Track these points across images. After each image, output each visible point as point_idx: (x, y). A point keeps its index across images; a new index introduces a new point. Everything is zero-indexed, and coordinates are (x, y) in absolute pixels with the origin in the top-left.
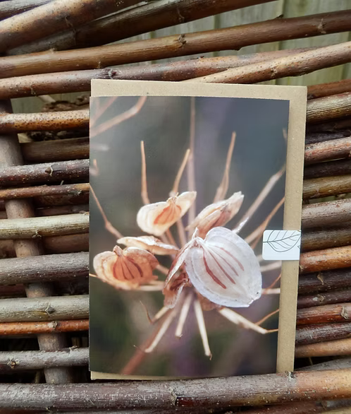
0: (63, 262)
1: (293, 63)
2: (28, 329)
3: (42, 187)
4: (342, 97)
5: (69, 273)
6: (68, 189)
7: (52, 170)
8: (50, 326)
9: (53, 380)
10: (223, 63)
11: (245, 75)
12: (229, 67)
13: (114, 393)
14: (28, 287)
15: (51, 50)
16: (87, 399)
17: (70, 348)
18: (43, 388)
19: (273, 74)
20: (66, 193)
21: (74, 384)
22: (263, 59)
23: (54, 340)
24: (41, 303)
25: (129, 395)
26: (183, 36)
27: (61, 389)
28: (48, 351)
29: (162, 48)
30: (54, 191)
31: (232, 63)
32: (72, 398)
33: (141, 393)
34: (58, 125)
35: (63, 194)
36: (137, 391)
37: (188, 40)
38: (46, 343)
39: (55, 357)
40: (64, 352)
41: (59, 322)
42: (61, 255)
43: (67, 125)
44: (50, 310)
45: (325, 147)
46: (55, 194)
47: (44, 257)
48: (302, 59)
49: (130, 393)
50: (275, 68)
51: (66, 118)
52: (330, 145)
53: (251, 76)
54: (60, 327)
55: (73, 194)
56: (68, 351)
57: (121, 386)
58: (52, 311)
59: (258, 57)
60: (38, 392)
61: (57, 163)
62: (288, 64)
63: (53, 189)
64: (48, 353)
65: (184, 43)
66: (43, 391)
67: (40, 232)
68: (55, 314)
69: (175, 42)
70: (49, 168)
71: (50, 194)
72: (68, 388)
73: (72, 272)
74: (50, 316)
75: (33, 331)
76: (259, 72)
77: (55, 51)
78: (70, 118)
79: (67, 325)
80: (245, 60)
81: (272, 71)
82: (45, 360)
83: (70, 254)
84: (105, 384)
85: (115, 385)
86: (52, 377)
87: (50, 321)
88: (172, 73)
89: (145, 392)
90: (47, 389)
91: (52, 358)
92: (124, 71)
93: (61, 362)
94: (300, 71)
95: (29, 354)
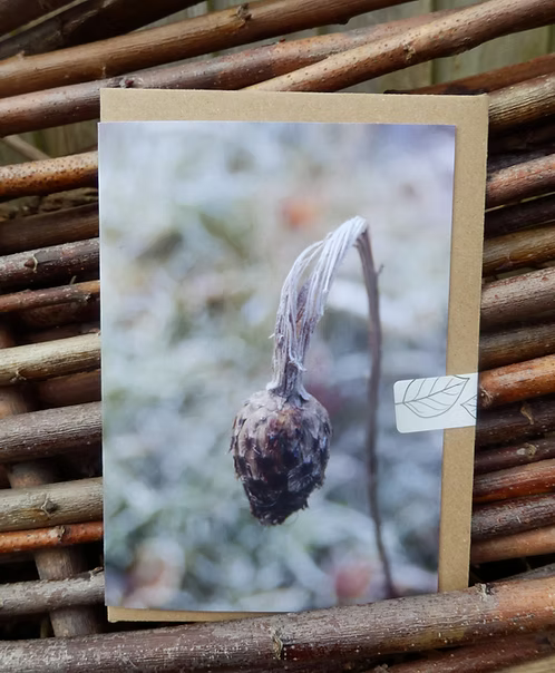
0: (66, 421)
1: (441, 32)
2: (15, 542)
3: (22, 293)
4: (535, 84)
5: (78, 438)
6: (66, 293)
7: (36, 262)
8: (53, 535)
9: (66, 632)
10: (319, 46)
11: (359, 63)
12: (331, 54)
13: (172, 645)
14: (12, 471)
15: (19, 55)
16: (125, 660)
17: (90, 572)
18: (46, 645)
19: (408, 57)
20: (64, 300)
21: (101, 636)
22: (389, 32)
23: (63, 561)
24: (34, 496)
25: (199, 647)
26: (246, 7)
27: (79, 645)
28: (52, 580)
29: (211, 32)
30: (43, 298)
31: (336, 46)
32: (98, 659)
33: (221, 641)
34: (41, 182)
35: (59, 302)
36: (213, 638)
37: (254, 13)
38: (49, 566)
39: (65, 589)
40: (80, 579)
41: (68, 527)
42: (63, 409)
43: (57, 182)
44: (49, 507)
45: (514, 175)
46: (44, 304)
47: (33, 416)
48: (457, 24)
49: (199, 643)
50: (410, 44)
51: (54, 170)
52: (521, 172)
53: (370, 64)
54: (69, 536)
55: (75, 300)
56: (87, 578)
57: (184, 631)
58: (54, 509)
59: (380, 30)
60: (38, 654)
61: (43, 249)
62: (432, 35)
63: (42, 295)
64: (52, 583)
65: (248, 18)
66: (47, 651)
67: (23, 372)
68: (59, 514)
69: (232, 19)
70: (31, 259)
71: (37, 305)
72: (91, 643)
73: (82, 438)
74: (49, 517)
75: (23, 547)
76: (384, 55)
77: (25, 55)
78: (61, 169)
79: (82, 532)
80: (358, 39)
81: (407, 51)
82: (48, 596)
83: (78, 407)
84: (156, 631)
85: (173, 631)
86: (63, 626)
87: (52, 527)
88: (232, 73)
89: (226, 639)
90: (54, 647)
91: (60, 592)
92: (147, 79)
93: (76, 597)
94: (455, 45)
95: (18, 587)
